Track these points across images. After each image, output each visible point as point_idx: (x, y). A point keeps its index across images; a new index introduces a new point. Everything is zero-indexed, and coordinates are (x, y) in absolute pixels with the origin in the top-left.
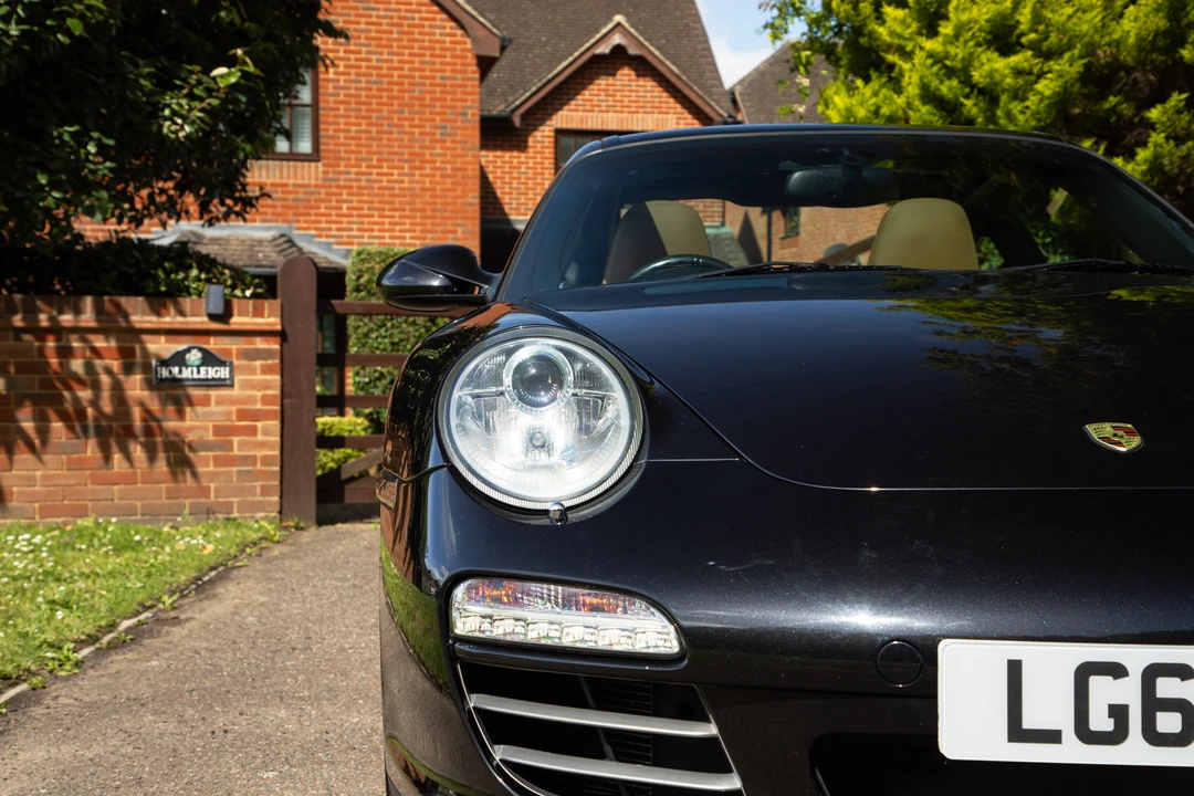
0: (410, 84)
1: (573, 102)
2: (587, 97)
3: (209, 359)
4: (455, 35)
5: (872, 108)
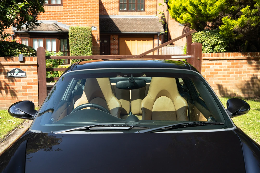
3: (20, 71)
5: (180, 4)
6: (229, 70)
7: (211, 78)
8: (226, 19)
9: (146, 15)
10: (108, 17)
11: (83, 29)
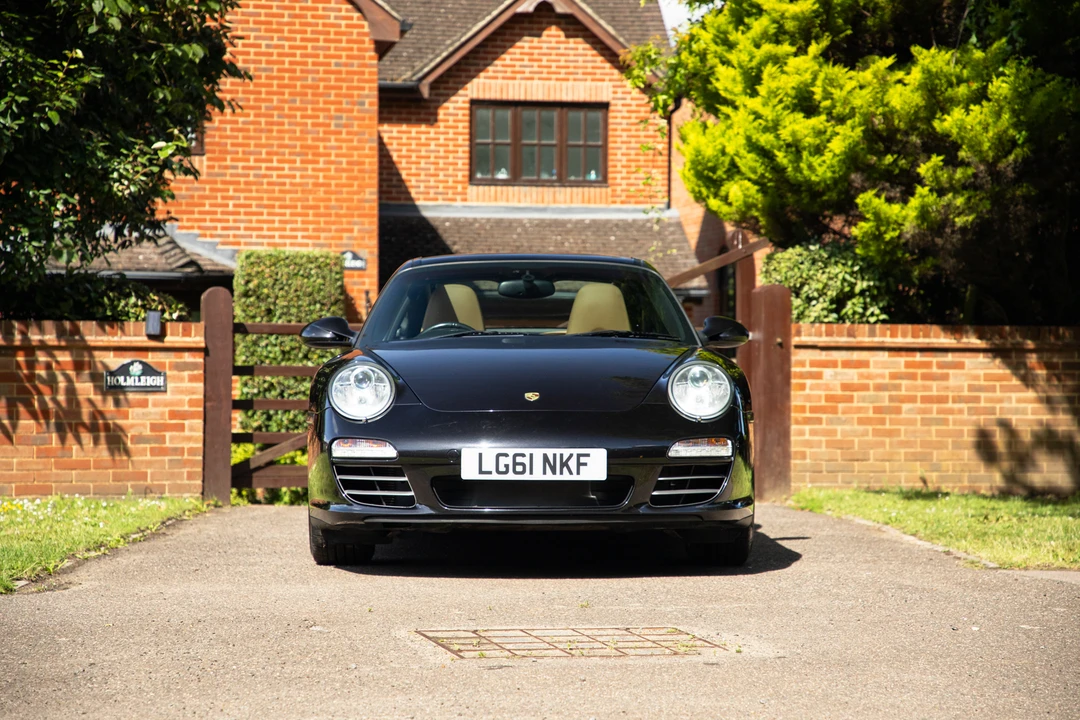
0: (302, 71)
1: (490, 68)
2: (508, 62)
3: (148, 370)
4: (351, 18)
5: (720, 147)
6: (897, 387)
7: (830, 416)
8: (868, 199)
9: (614, 202)
10: (415, 214)
11: (304, 259)
